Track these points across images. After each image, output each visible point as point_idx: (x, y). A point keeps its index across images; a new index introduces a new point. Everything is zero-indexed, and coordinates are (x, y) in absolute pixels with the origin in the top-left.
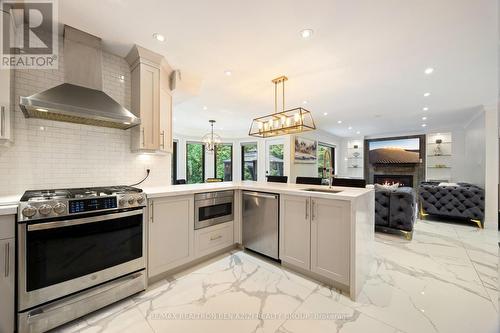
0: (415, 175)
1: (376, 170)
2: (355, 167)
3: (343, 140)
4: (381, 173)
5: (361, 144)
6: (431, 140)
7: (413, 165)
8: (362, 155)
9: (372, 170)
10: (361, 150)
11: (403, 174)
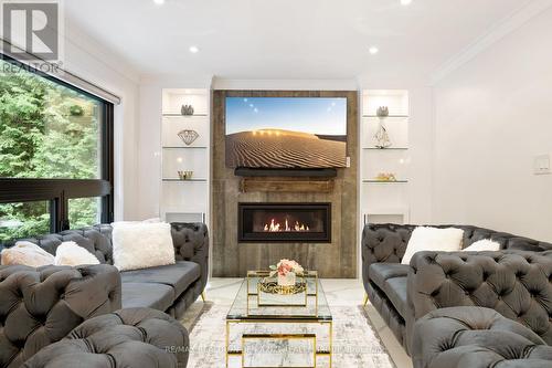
0: (335, 200)
1: (244, 189)
2: (185, 178)
3: (147, 81)
4: (256, 197)
5: (202, 104)
6: (368, 107)
7: (330, 173)
8: (205, 139)
9: (232, 188)
10: (202, 124)
11: (309, 199)
